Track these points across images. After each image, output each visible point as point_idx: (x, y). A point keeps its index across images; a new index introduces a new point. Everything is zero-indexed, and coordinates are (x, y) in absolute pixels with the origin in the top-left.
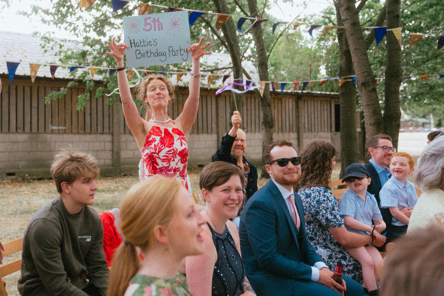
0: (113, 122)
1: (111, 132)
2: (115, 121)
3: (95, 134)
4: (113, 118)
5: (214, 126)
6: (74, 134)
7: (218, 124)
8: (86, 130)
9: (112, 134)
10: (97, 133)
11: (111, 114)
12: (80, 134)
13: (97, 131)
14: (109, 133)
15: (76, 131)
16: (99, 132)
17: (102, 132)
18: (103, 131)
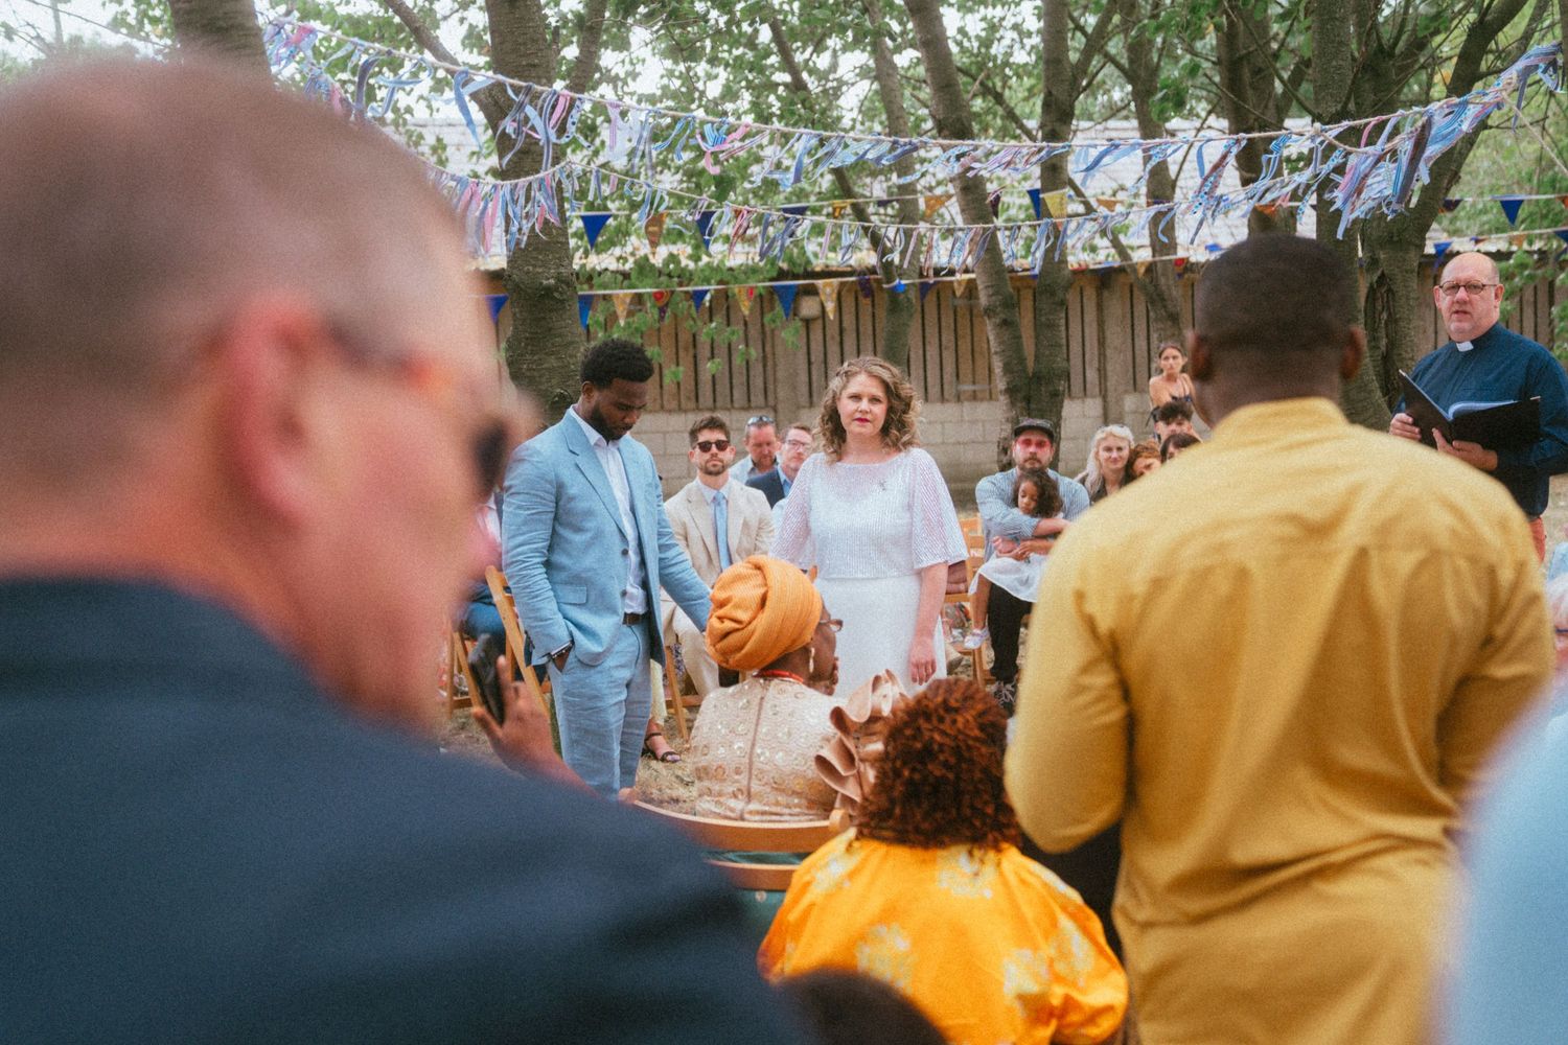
0: (775, 380)
1: (771, 402)
2: (781, 374)
3: (729, 410)
4: (775, 365)
5: (1092, 375)
6: (670, 411)
7: (1105, 370)
8: (701, 399)
9: (775, 410)
10: (733, 407)
11: (769, 356)
12: (686, 411)
13: (732, 401)
14: (767, 406)
15: (674, 404)
16: (736, 405)
17: (746, 404)
18: (749, 401)
